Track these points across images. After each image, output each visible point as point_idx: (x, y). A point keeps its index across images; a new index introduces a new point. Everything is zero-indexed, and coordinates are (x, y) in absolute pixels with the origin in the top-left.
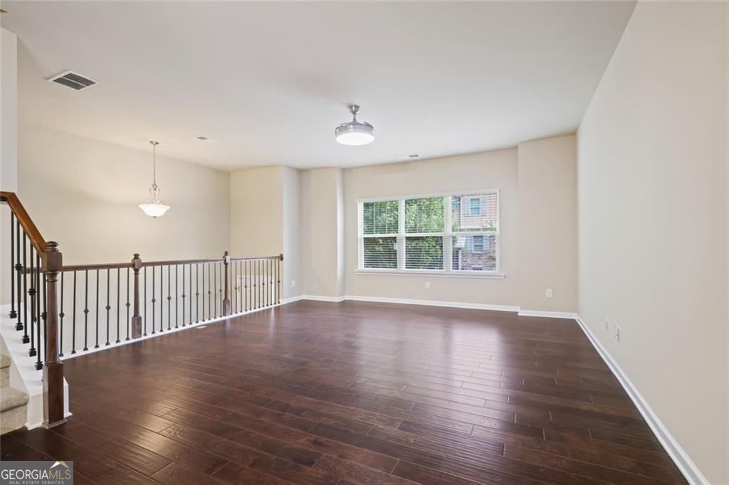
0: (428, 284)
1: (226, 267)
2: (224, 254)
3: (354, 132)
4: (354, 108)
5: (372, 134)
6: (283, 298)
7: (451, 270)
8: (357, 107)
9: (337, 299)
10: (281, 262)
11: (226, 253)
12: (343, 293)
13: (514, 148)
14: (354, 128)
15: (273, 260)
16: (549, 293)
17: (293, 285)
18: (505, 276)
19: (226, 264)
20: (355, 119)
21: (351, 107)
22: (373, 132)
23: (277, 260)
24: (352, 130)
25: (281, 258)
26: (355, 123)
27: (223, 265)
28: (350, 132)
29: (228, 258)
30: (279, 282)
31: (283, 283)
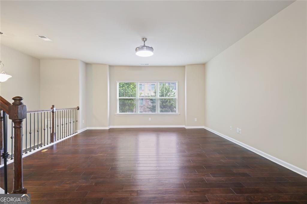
0: (150, 119)
1: (53, 114)
2: (52, 107)
3: (146, 50)
4: (145, 40)
5: (153, 52)
6: (79, 130)
7: (159, 112)
8: (146, 39)
9: (107, 128)
10: (78, 110)
11: (53, 106)
12: (109, 125)
13: (184, 67)
14: (146, 49)
15: (73, 110)
16: (196, 120)
17: (83, 122)
18: (180, 114)
19: (53, 112)
20: (144, 45)
21: (144, 39)
22: (154, 51)
23: (76, 110)
24: (145, 49)
25: (78, 109)
26: (144, 46)
27: (51, 113)
28: (144, 50)
29: (55, 109)
30: (77, 121)
31: (79, 122)
